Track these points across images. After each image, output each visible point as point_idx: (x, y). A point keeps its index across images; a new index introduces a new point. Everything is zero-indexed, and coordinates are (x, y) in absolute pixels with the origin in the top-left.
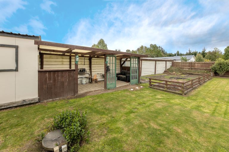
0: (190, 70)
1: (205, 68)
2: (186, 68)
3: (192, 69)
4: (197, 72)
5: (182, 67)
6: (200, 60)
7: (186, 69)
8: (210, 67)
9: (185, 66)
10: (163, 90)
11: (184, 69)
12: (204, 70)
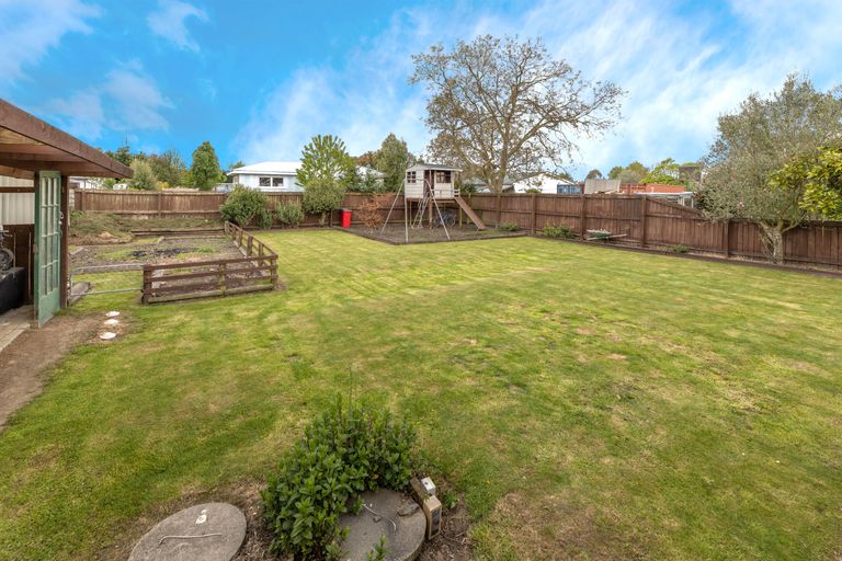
0: (159, 218)
1: (202, 211)
2: (142, 212)
3: (163, 215)
4: (183, 224)
5: (126, 211)
6: (144, 181)
7: (142, 218)
8: (221, 208)
9: (139, 207)
10: (214, 297)
11: (134, 218)
12: (199, 217)
